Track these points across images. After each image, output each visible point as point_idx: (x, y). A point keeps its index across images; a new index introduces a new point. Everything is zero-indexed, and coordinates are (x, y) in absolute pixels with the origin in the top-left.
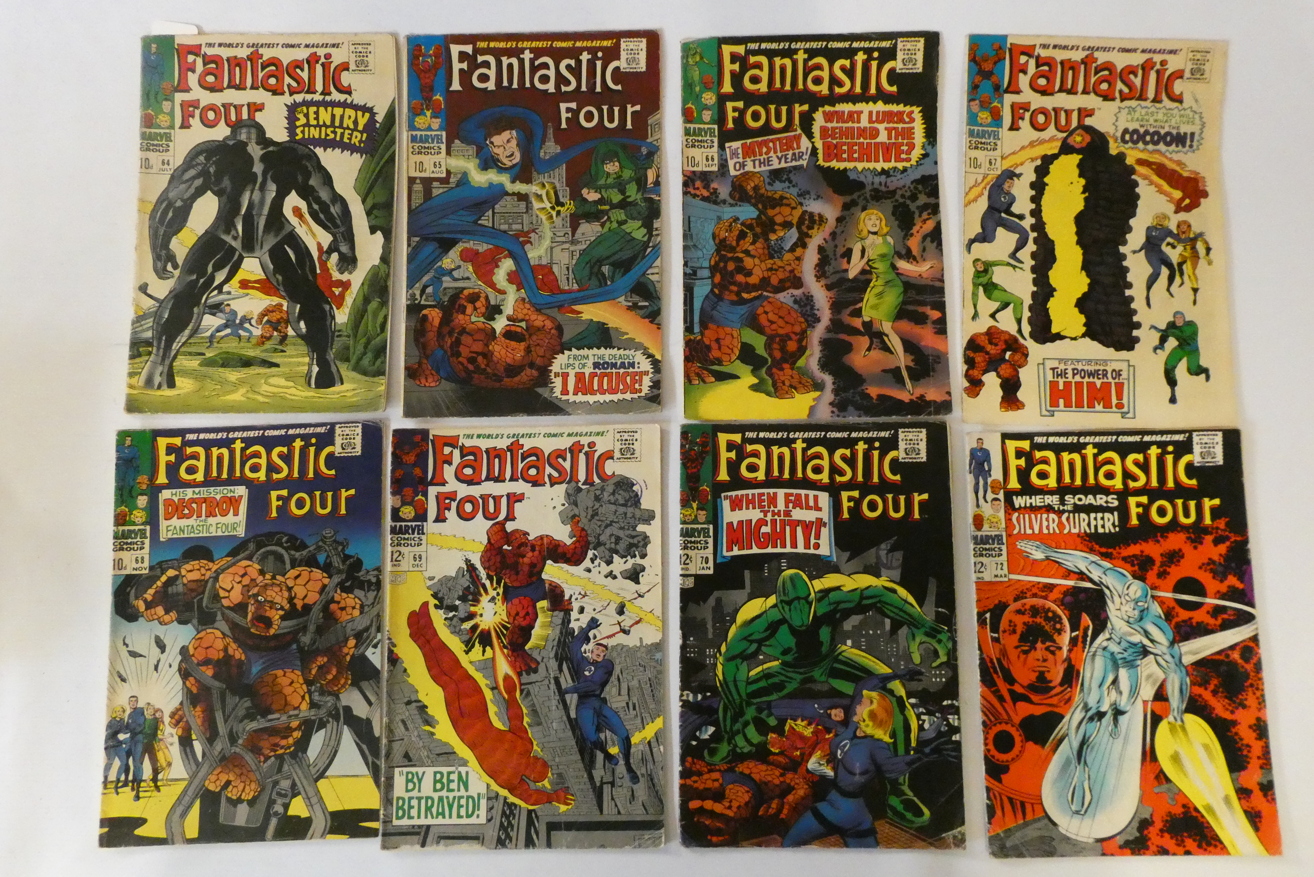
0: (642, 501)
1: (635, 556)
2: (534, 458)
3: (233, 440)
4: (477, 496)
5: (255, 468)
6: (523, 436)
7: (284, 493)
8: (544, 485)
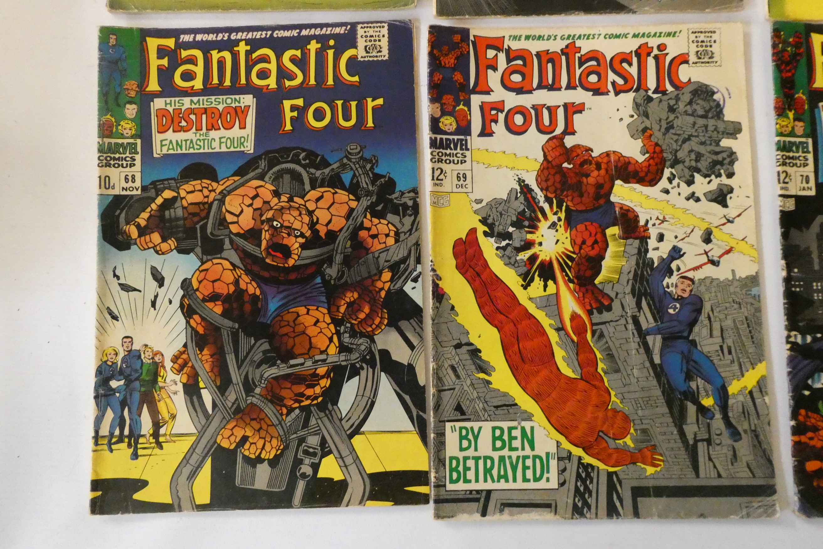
0: (725, 111)
1: (719, 175)
2: (594, 63)
3: (237, 42)
4: (529, 106)
5: (263, 75)
6: (579, 37)
7: (300, 102)
8: (607, 93)
